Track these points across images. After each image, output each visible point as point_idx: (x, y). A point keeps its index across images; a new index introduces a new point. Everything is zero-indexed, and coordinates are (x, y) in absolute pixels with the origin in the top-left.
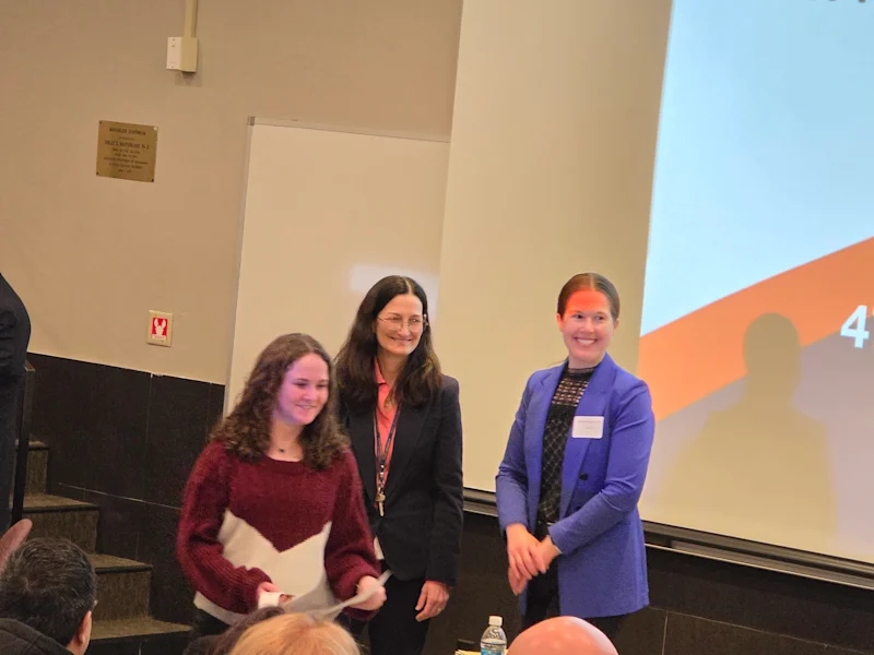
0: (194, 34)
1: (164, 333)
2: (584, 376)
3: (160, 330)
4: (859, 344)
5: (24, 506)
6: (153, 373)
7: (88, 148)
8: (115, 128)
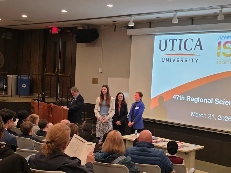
0: (102, 68)
2: (138, 103)
4: (175, 99)
7: (91, 81)
8: (94, 78)
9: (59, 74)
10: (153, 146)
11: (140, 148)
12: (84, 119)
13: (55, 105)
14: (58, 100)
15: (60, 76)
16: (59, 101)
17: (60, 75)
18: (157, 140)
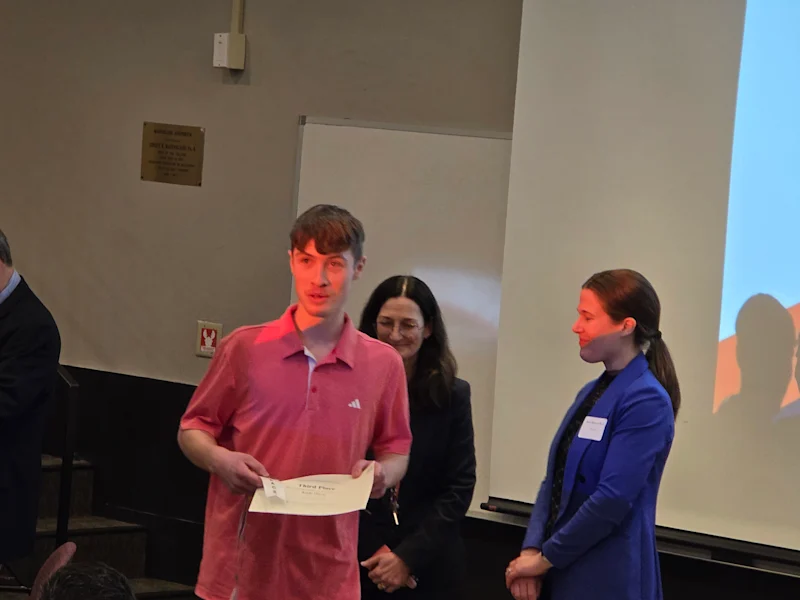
0: (241, 30)
3: (209, 341)
5: (69, 528)
7: (133, 151)
8: (160, 130)
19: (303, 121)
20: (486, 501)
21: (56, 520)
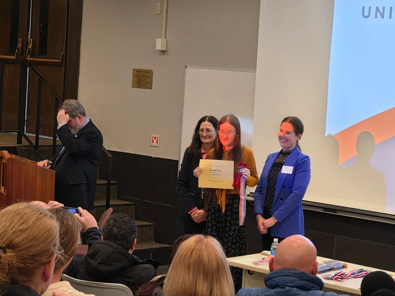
0: (165, 37)
1: (157, 142)
3: (155, 141)
5: (110, 204)
6: (153, 156)
8: (138, 71)
9: (29, 58)
10: (319, 285)
11: (278, 290)
12: (108, 202)
13: (14, 156)
14: (24, 142)
15: (31, 64)
16: (28, 144)
17: (31, 59)
18: (344, 271)
19: (186, 67)
20: (249, 193)
21: (106, 201)
